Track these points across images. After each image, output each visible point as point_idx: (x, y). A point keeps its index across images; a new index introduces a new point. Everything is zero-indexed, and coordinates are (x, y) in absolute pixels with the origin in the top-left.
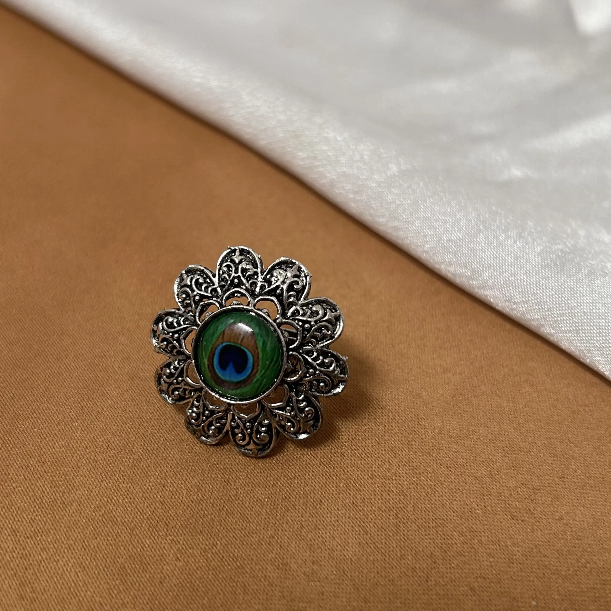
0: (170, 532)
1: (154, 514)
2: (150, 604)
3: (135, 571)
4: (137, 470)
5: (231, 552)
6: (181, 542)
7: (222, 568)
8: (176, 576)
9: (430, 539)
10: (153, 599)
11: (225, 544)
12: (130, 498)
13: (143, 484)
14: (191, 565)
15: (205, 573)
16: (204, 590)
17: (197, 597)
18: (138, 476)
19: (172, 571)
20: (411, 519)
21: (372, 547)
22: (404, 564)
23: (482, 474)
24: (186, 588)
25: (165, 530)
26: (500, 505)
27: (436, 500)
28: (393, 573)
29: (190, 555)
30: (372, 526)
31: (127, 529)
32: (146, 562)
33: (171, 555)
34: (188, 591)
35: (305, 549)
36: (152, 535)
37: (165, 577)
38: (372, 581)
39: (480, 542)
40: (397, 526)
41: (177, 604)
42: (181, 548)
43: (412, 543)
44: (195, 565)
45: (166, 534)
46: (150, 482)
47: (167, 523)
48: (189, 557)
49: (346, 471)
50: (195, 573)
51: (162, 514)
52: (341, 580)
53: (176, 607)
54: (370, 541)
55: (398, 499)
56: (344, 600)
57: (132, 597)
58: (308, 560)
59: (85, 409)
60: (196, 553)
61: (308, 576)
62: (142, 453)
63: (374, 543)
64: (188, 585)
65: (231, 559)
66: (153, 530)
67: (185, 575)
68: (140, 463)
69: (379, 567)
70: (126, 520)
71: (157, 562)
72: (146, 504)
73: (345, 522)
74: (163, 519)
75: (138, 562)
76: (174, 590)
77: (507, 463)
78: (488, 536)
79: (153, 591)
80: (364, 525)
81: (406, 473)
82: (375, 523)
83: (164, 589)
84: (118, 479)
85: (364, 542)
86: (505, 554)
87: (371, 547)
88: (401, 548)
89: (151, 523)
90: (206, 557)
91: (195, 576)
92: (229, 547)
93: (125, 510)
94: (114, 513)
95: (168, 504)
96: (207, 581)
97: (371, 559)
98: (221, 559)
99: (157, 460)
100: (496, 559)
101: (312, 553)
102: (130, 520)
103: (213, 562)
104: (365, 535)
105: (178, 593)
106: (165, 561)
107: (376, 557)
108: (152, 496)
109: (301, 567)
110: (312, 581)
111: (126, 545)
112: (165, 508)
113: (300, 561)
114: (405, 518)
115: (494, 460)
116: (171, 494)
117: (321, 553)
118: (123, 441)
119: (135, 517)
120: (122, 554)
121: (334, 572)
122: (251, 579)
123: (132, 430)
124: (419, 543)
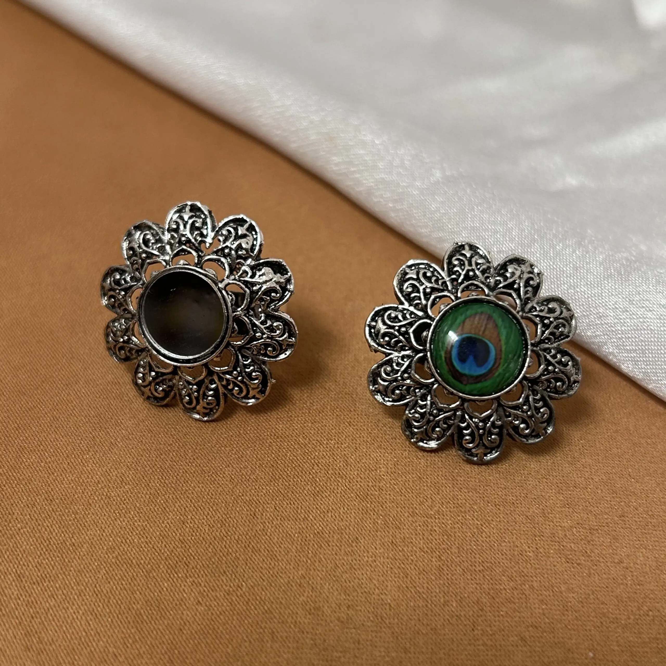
0: (190, 572)
1: (173, 554)
2: (168, 653)
3: (151, 617)
4: (153, 506)
5: (258, 595)
6: (203, 584)
7: (248, 613)
8: (197, 622)
9: (477, 584)
10: (171, 648)
11: (251, 586)
12: (147, 538)
13: (161, 521)
14: (214, 610)
15: (229, 619)
16: (227, 637)
17: (220, 645)
18: (155, 513)
19: (193, 616)
20: (456, 562)
21: (413, 591)
22: (448, 611)
23: (533, 512)
24: (208, 635)
25: (185, 571)
26: (554, 547)
27: (483, 542)
28: (436, 621)
29: (212, 599)
30: (412, 568)
31: (143, 572)
32: (163, 607)
33: (192, 599)
34: (210, 638)
35: (340, 591)
36: (170, 577)
37: (184, 623)
38: (413, 629)
39: (532, 587)
40: (440, 569)
41: (199, 653)
42: (202, 591)
43: (457, 589)
44: (218, 609)
45: (186, 575)
46: (168, 519)
47: (187, 563)
48: (211, 600)
49: (384, 507)
50: (218, 619)
51: (181, 554)
52: (379, 628)
53: (198, 656)
54: (411, 585)
55: (441, 540)
56: (382, 649)
57: (149, 646)
58: (342, 604)
59: (98, 440)
60: (218, 596)
61: (342, 622)
62: (160, 487)
63: (415, 587)
64: (210, 632)
65: (258, 603)
66: (171, 572)
67: (206, 621)
68: (158, 498)
69: (420, 614)
70: (142, 562)
71: (176, 607)
72: (164, 543)
73: (384, 563)
74: (183, 559)
75: (155, 607)
76: (195, 638)
77: (561, 500)
78: (540, 581)
79: (172, 639)
80: (403, 566)
81: (450, 512)
82: (416, 565)
83: (183, 636)
84: (133, 517)
85: (404, 586)
86: (559, 600)
87: (411, 592)
88: (445, 593)
89: (169, 564)
90: (230, 600)
91: (218, 621)
92: (256, 589)
93: (140, 551)
94: (129, 555)
95: (188, 542)
96: (231, 627)
97: (412, 604)
98: (247, 603)
99: (176, 494)
100: (549, 606)
101: (348, 597)
102: (147, 562)
103: (238, 606)
104: (405, 579)
105: (199, 641)
106: (185, 605)
107: (418, 602)
108: (170, 534)
109: (335, 612)
110: (347, 628)
111: (142, 589)
112: (185, 546)
113: (334, 605)
114: (449, 560)
115: (547, 497)
116: (191, 530)
117: (357, 597)
118: (139, 474)
119: (152, 558)
120: (138, 598)
121: (371, 618)
122: (279, 625)
123: (149, 463)
124: (464, 588)
